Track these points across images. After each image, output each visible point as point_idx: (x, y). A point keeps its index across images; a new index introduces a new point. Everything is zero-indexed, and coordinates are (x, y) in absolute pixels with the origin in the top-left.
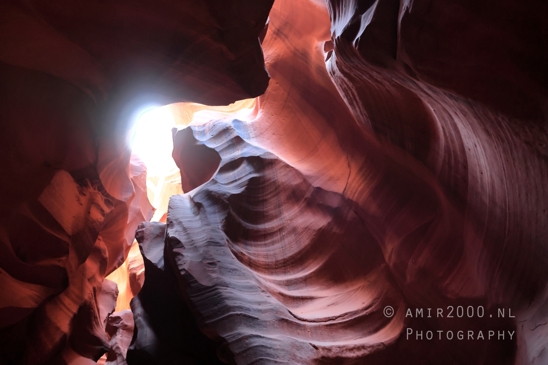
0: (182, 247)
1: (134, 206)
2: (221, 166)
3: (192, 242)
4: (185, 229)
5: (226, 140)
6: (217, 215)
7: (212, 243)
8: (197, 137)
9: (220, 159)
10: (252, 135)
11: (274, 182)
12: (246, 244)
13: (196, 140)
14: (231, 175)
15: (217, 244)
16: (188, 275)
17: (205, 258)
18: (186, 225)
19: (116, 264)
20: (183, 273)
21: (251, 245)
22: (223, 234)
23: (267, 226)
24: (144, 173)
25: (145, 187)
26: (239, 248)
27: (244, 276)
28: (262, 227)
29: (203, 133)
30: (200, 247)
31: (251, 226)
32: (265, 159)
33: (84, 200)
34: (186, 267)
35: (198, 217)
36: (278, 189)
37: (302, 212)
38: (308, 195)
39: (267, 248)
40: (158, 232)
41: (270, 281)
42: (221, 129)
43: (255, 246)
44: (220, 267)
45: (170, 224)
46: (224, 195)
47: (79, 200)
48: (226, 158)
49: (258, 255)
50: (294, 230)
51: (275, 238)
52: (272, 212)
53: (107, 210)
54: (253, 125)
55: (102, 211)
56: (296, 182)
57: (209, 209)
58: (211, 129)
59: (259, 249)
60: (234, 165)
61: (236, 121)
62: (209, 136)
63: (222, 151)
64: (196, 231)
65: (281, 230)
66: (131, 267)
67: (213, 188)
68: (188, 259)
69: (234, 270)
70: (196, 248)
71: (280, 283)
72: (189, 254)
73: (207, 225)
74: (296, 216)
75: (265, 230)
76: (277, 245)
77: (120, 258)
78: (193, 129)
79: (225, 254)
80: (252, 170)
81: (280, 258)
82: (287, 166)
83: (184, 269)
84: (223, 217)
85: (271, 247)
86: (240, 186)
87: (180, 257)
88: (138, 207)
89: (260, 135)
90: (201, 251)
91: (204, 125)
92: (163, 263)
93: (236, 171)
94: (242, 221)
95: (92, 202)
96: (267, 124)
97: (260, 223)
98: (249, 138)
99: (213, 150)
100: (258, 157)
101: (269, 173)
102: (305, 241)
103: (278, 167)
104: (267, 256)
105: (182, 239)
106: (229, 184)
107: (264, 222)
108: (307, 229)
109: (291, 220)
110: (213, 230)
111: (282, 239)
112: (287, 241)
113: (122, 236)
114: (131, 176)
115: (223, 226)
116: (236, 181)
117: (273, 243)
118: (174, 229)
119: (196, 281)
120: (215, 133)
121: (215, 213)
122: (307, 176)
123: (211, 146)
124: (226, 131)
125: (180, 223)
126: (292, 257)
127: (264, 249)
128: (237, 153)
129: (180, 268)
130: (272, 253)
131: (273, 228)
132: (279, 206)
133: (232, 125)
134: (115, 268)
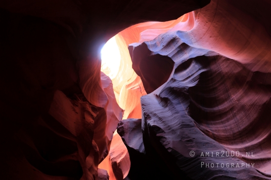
0: (163, 132)
1: (109, 110)
2: (175, 67)
3: (169, 128)
4: (160, 119)
5: (174, 48)
6: (182, 105)
7: (184, 126)
8: (151, 49)
9: (173, 63)
10: (193, 41)
11: (220, 73)
12: (208, 124)
13: (151, 52)
14: (185, 73)
15: (188, 126)
16: (174, 152)
17: (182, 138)
18: (160, 116)
19: (102, 156)
20: (170, 151)
21: (211, 124)
22: (190, 118)
23: (221, 107)
24: (111, 85)
25: (114, 95)
26: (204, 127)
27: (215, 147)
28: (216, 109)
29: (155, 45)
30: (177, 129)
31: (209, 110)
32: (209, 57)
33: (78, 109)
34: (171, 146)
35: (167, 109)
36: (223, 77)
37: (246, 93)
38: (249, 79)
39: (224, 125)
40: (133, 126)
41: (233, 149)
42: (169, 40)
43: (215, 124)
44: (197, 143)
45: (147, 116)
46: (184, 88)
47: (74, 110)
48: (178, 60)
49: (219, 130)
50: (243, 108)
51: (229, 116)
52: (223, 96)
53: (95, 115)
54: (192, 33)
55: (92, 116)
56: (237, 70)
57: (174, 101)
58: (161, 42)
59: (218, 126)
60: (185, 65)
61: (179, 32)
62: (160, 47)
63: (174, 56)
64: (170, 119)
65: (232, 109)
66: (112, 157)
67: (174, 85)
68: (170, 140)
69: (207, 143)
70: (173, 132)
71: (241, 150)
72: (170, 136)
73: (177, 113)
74: (242, 97)
75: (220, 111)
76: (232, 122)
77: (105, 151)
78: (147, 43)
79: (196, 133)
80: (200, 67)
81: (236, 131)
82: (228, 59)
83: (170, 148)
84: (187, 106)
85: (227, 124)
86: (194, 80)
87: (164, 140)
88: (112, 111)
89: (200, 39)
90: (178, 132)
91: (155, 40)
92: (143, 147)
93: (188, 70)
94: (201, 107)
95: (84, 110)
96: (204, 30)
97: (214, 107)
98: (192, 43)
99: (166, 57)
100: (204, 56)
101: (214, 67)
102: (253, 115)
103: (220, 61)
104: (225, 131)
105: (161, 126)
106: (185, 80)
107: (217, 105)
108: (253, 105)
109: (239, 100)
110: (182, 116)
111: (234, 116)
112: (238, 117)
113: (104, 134)
114: (103, 88)
115: (188, 112)
116: (189, 77)
117: (228, 120)
118: (152, 120)
119: (182, 155)
120: (165, 44)
121: (179, 103)
122: (246, 64)
123: (164, 54)
124: (173, 41)
125: (155, 115)
126: (245, 129)
127: (222, 125)
128: (186, 56)
129: (167, 147)
130: (229, 127)
131: (225, 109)
132: (227, 91)
133: (178, 36)
134: (103, 159)
